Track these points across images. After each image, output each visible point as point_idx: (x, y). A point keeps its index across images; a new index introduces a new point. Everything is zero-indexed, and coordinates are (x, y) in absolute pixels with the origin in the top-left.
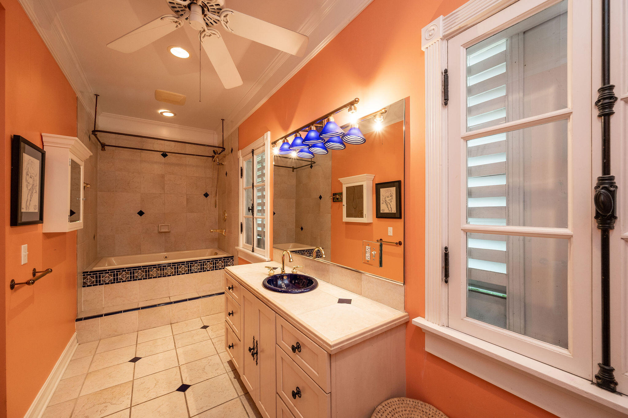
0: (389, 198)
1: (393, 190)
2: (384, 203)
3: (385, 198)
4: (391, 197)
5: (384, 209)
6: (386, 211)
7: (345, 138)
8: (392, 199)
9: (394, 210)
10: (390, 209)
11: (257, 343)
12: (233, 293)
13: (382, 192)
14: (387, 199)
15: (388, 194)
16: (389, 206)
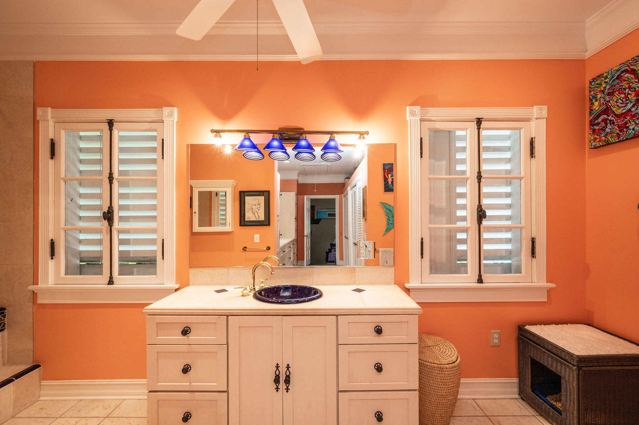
0: (257, 207)
1: (262, 199)
2: (250, 211)
3: (252, 206)
4: (258, 206)
5: (249, 216)
6: (253, 219)
7: (324, 156)
8: (260, 207)
9: (262, 218)
10: (257, 217)
11: (288, 367)
12: (192, 337)
13: (249, 200)
14: (254, 207)
15: (255, 202)
16: (256, 214)
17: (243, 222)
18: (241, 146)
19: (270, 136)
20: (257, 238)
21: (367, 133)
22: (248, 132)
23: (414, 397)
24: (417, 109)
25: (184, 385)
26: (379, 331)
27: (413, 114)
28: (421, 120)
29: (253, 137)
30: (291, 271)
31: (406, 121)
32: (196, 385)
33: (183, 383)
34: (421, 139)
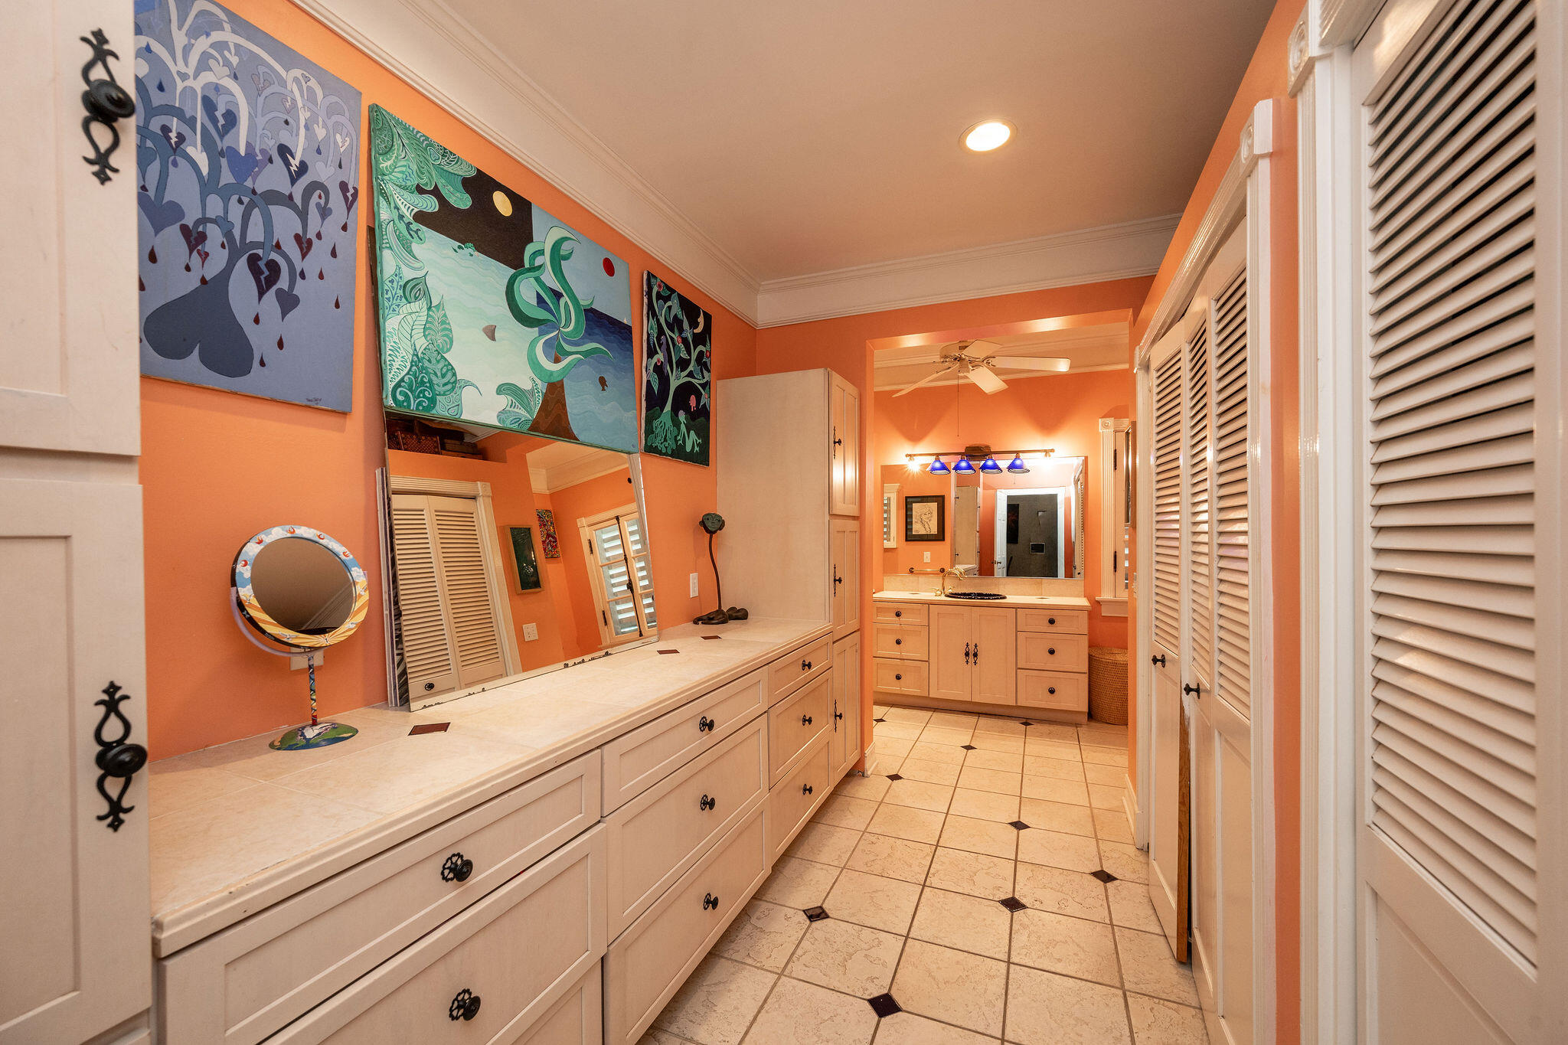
0: (927, 516)
1: (934, 506)
2: (919, 522)
3: (921, 515)
5: (918, 529)
6: (922, 532)
8: (931, 516)
9: (934, 530)
10: (928, 529)
11: (976, 646)
12: (902, 619)
13: (916, 507)
14: (924, 517)
15: (925, 511)
16: (927, 526)
17: (910, 537)
18: (934, 469)
19: (959, 457)
20: (927, 556)
21: (1052, 450)
22: (938, 455)
23: (1085, 679)
24: (1110, 421)
25: (897, 654)
26: (1052, 622)
27: (1106, 426)
28: (1116, 432)
29: (943, 459)
30: (977, 581)
31: (1098, 433)
32: (905, 655)
33: (895, 652)
34: (1115, 450)
